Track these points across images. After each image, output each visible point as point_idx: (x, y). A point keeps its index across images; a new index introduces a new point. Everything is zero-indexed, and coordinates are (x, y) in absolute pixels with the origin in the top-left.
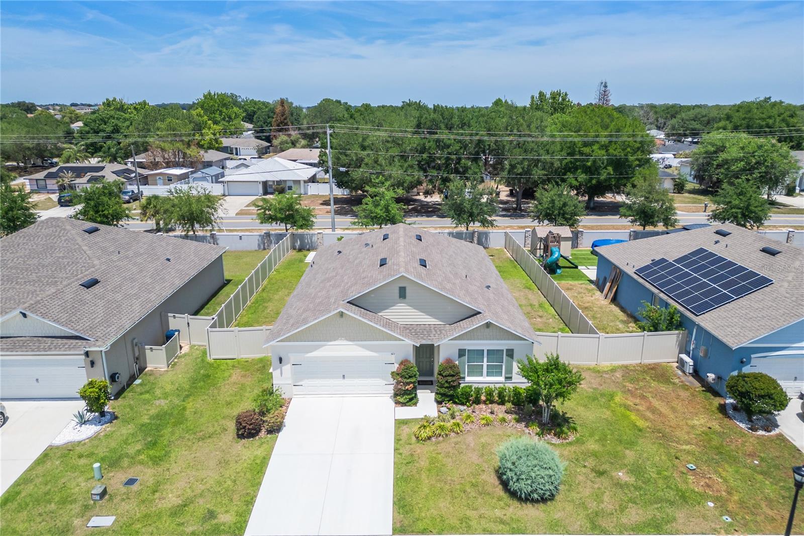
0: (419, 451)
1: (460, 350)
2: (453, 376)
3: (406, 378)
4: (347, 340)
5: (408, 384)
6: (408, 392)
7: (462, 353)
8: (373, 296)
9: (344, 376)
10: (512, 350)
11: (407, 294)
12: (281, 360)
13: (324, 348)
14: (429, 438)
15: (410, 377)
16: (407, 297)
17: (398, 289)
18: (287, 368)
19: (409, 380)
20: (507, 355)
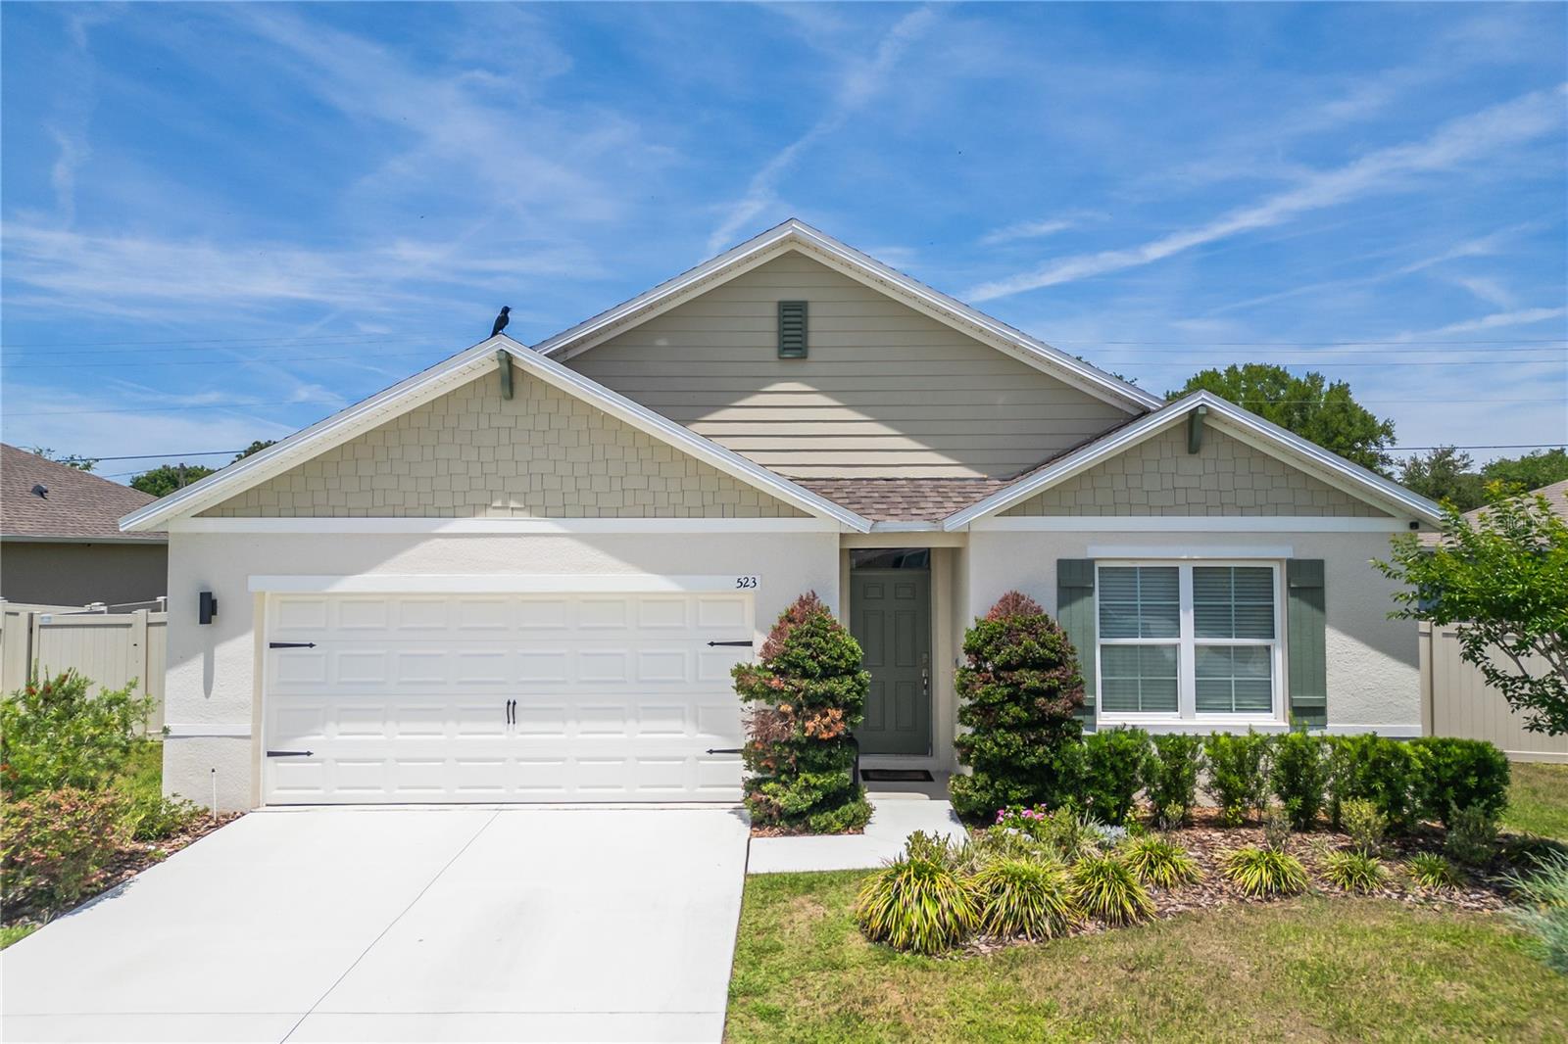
0: (896, 998)
1: (1064, 566)
2: (1044, 665)
3: (806, 674)
4: (530, 509)
5: (817, 704)
6: (821, 757)
7: (1074, 579)
8: (662, 342)
9: (511, 705)
10: (1317, 567)
11: (814, 340)
12: (208, 608)
13: (424, 547)
14: (955, 936)
15: (828, 672)
16: (813, 354)
17: (772, 311)
18: (237, 652)
19: (821, 688)
20: (1293, 592)
